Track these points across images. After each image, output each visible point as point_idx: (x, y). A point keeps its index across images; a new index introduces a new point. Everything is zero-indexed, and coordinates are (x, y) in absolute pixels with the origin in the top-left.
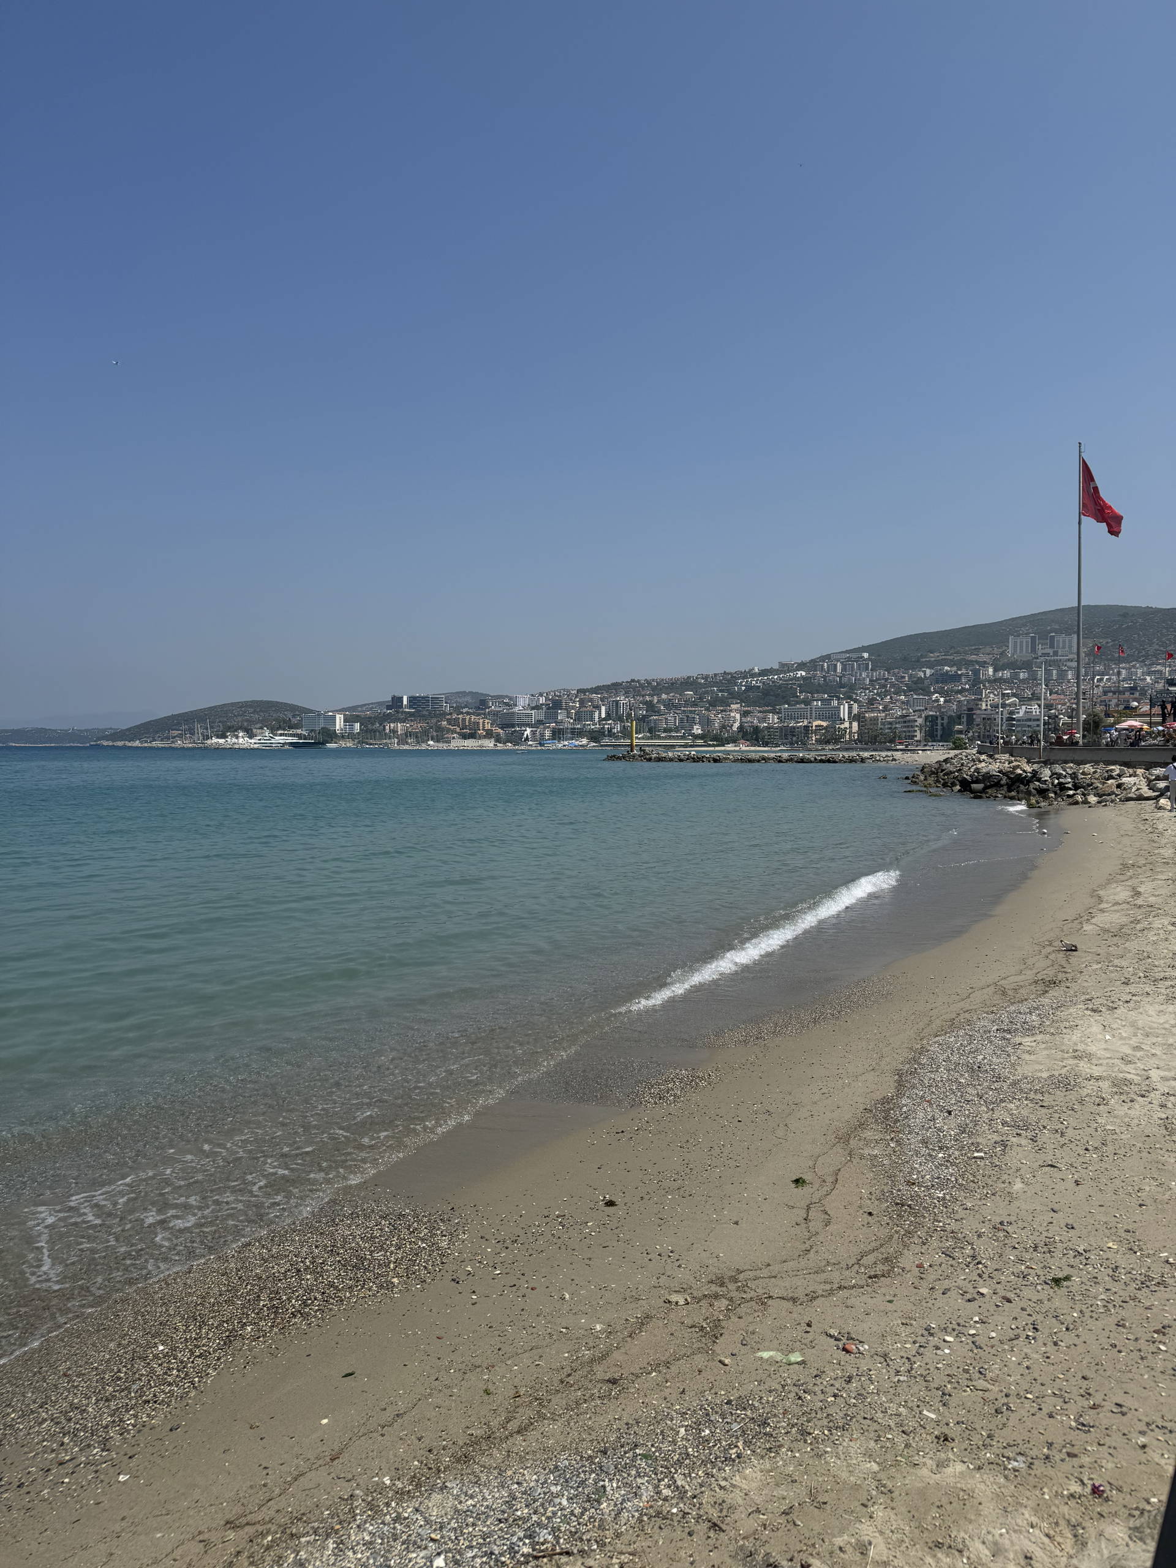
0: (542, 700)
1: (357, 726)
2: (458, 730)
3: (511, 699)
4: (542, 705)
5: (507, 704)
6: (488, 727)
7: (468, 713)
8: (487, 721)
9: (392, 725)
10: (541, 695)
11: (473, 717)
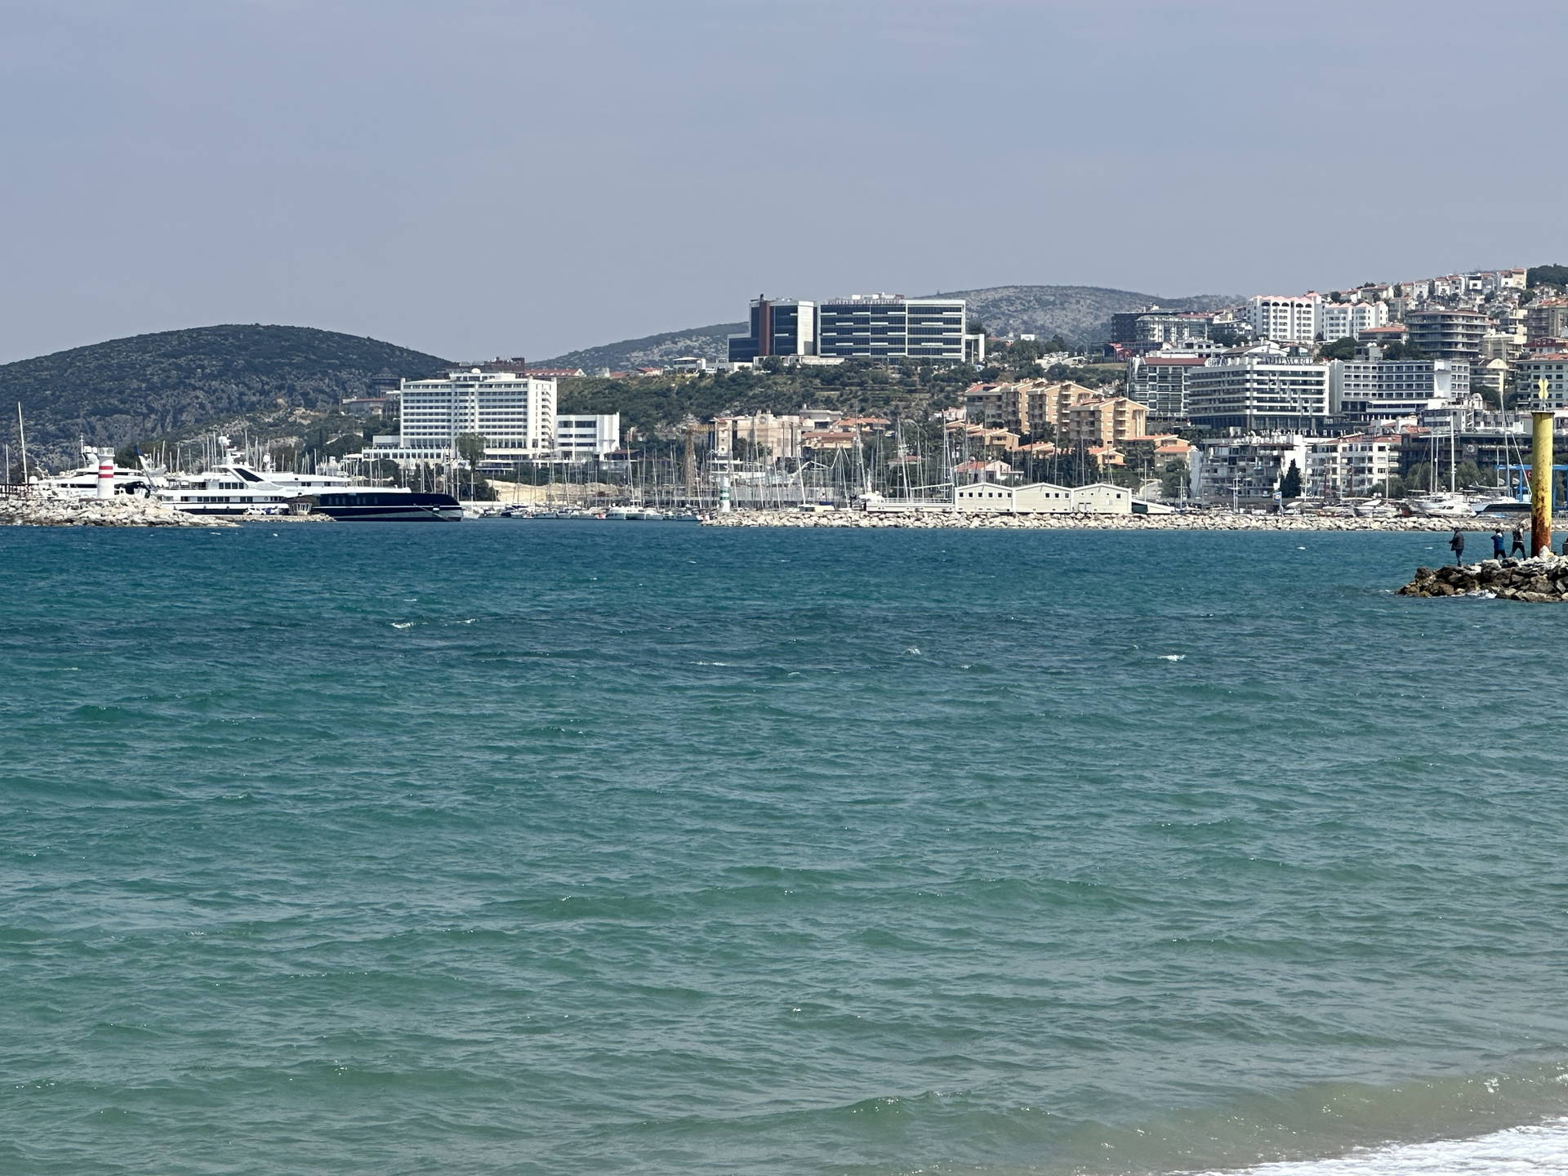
0: (1376, 318)
1: (609, 426)
2: (1012, 442)
3: (1243, 313)
4: (1368, 336)
5: (1223, 336)
6: (1136, 430)
7: (1059, 374)
8: (1130, 406)
9: (744, 423)
10: (1373, 294)
11: (1075, 389)
